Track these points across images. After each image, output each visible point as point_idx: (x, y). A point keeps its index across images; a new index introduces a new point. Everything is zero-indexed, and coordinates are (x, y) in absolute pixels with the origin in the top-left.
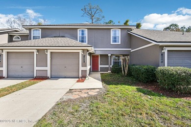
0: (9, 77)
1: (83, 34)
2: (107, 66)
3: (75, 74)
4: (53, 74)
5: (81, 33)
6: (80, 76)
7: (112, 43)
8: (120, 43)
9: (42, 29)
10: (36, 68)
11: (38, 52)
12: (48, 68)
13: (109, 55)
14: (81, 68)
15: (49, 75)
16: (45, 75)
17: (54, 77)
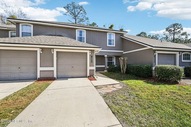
1: (81, 35)
3: (83, 74)
4: (59, 74)
5: (79, 33)
6: (88, 75)
7: (108, 45)
8: (114, 46)
9: (33, 24)
10: (39, 69)
11: (42, 51)
12: (54, 69)
13: (106, 56)
14: (89, 68)
15: (55, 76)
16: (51, 76)
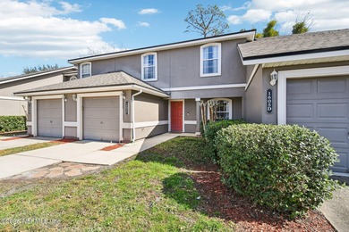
0: (39, 136)
2: (195, 122)
4: (86, 133)
5: (147, 61)
6: (121, 138)
7: (202, 75)
8: (219, 73)
9: (92, 62)
10: (64, 124)
12: (78, 124)
13: (198, 99)
14: (122, 125)
15: (79, 135)
16: (73, 135)
17: (85, 139)
